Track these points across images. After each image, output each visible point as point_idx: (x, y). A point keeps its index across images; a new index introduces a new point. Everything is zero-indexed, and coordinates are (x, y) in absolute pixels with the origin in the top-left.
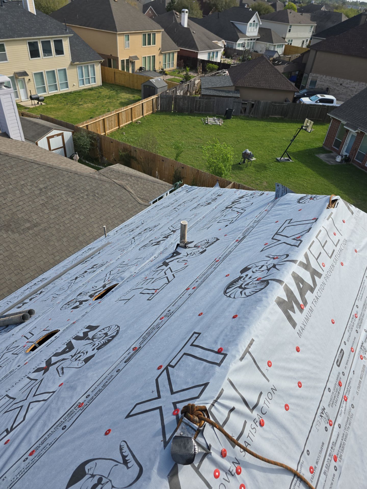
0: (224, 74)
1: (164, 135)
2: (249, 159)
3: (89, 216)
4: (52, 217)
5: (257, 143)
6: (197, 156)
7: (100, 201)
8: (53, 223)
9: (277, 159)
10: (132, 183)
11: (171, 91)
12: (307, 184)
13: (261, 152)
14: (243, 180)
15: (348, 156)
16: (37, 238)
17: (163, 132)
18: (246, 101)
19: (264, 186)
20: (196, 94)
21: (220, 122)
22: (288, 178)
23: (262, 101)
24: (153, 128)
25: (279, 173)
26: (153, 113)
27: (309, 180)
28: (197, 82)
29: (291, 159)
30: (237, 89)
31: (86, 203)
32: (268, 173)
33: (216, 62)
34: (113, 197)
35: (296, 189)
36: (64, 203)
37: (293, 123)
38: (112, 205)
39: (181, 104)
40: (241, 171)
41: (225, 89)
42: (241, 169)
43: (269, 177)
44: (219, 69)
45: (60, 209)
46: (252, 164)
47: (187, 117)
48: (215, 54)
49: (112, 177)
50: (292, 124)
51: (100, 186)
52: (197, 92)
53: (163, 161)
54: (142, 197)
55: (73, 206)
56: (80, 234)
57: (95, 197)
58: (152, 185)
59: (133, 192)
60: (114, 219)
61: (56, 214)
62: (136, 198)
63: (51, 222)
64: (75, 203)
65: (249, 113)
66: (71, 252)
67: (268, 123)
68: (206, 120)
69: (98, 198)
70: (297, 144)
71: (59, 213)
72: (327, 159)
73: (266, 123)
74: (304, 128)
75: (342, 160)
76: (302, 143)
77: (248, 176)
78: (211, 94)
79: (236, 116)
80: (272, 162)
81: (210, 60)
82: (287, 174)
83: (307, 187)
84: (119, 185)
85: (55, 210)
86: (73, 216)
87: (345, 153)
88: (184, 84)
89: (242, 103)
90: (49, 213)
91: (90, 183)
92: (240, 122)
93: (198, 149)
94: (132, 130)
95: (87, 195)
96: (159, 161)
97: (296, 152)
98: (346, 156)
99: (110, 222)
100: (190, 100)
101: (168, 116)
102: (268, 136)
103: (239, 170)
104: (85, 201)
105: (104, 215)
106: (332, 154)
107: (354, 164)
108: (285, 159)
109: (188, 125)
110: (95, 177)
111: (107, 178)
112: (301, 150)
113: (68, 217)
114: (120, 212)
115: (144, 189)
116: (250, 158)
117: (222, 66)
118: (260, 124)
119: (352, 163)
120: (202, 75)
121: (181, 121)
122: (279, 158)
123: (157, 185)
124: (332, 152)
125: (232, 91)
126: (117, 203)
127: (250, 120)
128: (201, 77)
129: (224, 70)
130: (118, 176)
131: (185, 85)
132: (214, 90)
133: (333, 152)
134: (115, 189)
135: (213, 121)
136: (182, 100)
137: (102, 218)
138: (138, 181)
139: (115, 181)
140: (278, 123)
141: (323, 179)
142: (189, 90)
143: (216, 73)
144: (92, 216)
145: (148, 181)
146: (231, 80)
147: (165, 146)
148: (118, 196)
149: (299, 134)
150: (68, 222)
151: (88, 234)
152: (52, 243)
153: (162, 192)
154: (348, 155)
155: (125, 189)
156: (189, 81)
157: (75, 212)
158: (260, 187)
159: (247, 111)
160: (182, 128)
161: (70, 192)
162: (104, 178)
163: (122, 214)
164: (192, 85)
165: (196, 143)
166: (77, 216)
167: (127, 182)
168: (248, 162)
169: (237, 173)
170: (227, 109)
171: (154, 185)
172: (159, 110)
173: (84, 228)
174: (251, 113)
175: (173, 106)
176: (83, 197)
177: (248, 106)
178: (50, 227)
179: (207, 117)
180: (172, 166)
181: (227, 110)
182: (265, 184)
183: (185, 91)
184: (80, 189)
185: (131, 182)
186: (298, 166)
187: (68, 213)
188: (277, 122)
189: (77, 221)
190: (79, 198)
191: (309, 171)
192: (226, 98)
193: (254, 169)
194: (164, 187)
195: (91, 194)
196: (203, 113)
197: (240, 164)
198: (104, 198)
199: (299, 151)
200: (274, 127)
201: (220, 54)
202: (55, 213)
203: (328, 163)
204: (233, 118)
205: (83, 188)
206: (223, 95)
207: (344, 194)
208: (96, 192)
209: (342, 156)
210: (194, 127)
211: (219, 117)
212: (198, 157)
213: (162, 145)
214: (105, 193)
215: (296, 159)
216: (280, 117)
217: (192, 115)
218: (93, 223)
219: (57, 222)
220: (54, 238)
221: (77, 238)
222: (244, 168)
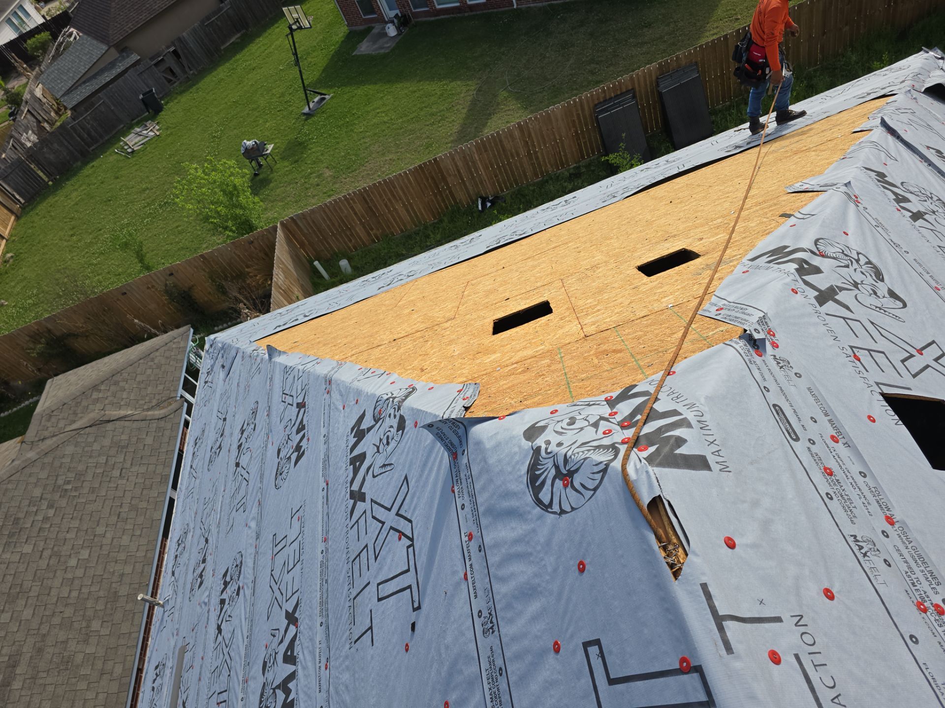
0: (72, 39)
1: (79, 241)
2: (262, 156)
3: (95, 536)
4: (27, 614)
5: (248, 114)
6: (175, 225)
7: (86, 491)
8: (41, 623)
9: (305, 114)
10: (110, 399)
11: (8, 150)
12: (386, 115)
13: (268, 124)
14: (289, 199)
15: (400, 15)
16: (41, 681)
17: (72, 235)
18: (158, 55)
19: (329, 179)
20: (60, 116)
21: (151, 131)
22: (352, 130)
23: (184, 34)
24: (46, 245)
25: (330, 135)
26: (18, 218)
27: (384, 105)
28: (38, 92)
29: (325, 95)
30: (122, 48)
31: (64, 520)
32: (313, 150)
33: (37, 28)
34: (103, 459)
35: (380, 137)
36: (22, 568)
37: (269, 28)
38: (116, 473)
39: (52, 157)
40: (272, 185)
41: (101, 65)
42: (265, 182)
43: (322, 154)
44: (55, 37)
45: (27, 585)
46: (276, 158)
47: (87, 171)
48: (20, 14)
49: (61, 424)
50: (269, 31)
51: (57, 463)
52: (59, 110)
53: (125, 293)
54: (154, 402)
55: (47, 553)
56: (114, 585)
57: (69, 494)
58: (150, 363)
59: (130, 412)
60: (145, 492)
61: (30, 601)
62: (146, 416)
63: (34, 625)
64: (42, 543)
65: (185, 72)
66: (130, 633)
67: (231, 62)
68: (126, 147)
69: (76, 489)
70: (310, 60)
71: (31, 594)
72: (376, 46)
73: (227, 64)
74: (294, 27)
75: (398, 28)
76: (314, 51)
77: (290, 184)
78: (87, 95)
79: (168, 95)
80: (303, 125)
81: (24, 32)
82: (343, 125)
83: (392, 119)
84: (90, 426)
85: (17, 598)
86: (66, 570)
87: (392, 14)
88: (18, 116)
89: (156, 65)
90: (15, 615)
91: (33, 480)
92: (185, 99)
93: (164, 211)
94: (13, 284)
95: (50, 506)
96: (118, 300)
97: (321, 75)
98: (396, 16)
99: (144, 505)
100: (61, 138)
101: (51, 200)
102: (252, 85)
103: (265, 187)
104: (57, 520)
105: (121, 506)
106: (375, 31)
107: (420, 19)
108: (317, 102)
109: (102, 183)
110: (29, 459)
111: (54, 439)
112: (325, 65)
113: (57, 583)
114: (143, 469)
115: (142, 386)
116: (263, 151)
117: (55, 25)
118: (221, 76)
119: (416, 20)
120: (34, 73)
121: (84, 187)
122: (306, 110)
123: (157, 354)
124: (373, 28)
125: (116, 60)
126: (122, 460)
127: (197, 82)
128: (37, 77)
129: (66, 30)
130: (71, 412)
131: (24, 117)
132: (84, 82)
133: (373, 25)
134: (91, 439)
135: (139, 138)
136: (45, 150)
137: (123, 515)
138: (116, 383)
139: (74, 426)
140: (246, 50)
141: (401, 85)
142: (40, 118)
143: (57, 49)
144: (100, 530)
145: (136, 364)
146: (95, 42)
147: (102, 257)
148: (110, 447)
149: (296, 40)
150: (68, 589)
151: (128, 569)
152: (79, 658)
153: (179, 357)
154: (397, 11)
155: (109, 421)
156: (23, 103)
157: (62, 559)
158: (325, 187)
159: (177, 70)
160: (98, 198)
161: (11, 535)
162: (49, 442)
163: (151, 468)
164: (37, 106)
165: (149, 204)
166: (73, 562)
167: (99, 406)
168: (265, 159)
169: (268, 195)
170: (141, 97)
171: (153, 360)
172: (22, 201)
173: (108, 567)
174: (187, 69)
175: (41, 174)
176: (46, 519)
177: (171, 62)
178: (44, 635)
179: (121, 141)
180: (148, 288)
181: (142, 100)
182: (328, 173)
183: (35, 129)
184: (25, 510)
185: (106, 399)
186: (346, 97)
187: (51, 575)
188: (242, 49)
189: (82, 570)
190: (40, 529)
191: (370, 89)
192: (120, 81)
193: (286, 164)
194: (174, 346)
195: (57, 496)
196: (106, 138)
197: (256, 175)
198: (89, 477)
199: (324, 71)
200: (247, 61)
201: (30, 8)
202: (24, 603)
203: (382, 51)
204: (167, 103)
205: (27, 502)
206: (108, 79)
207: (450, 82)
208: (60, 482)
209: (392, 22)
210: (117, 178)
211: (141, 123)
212: (177, 224)
213: (95, 262)
214: (81, 467)
215: (331, 87)
216: (239, 35)
217: (93, 160)
218: (115, 540)
219: (47, 613)
220: (72, 646)
221: (116, 596)
222: (272, 176)
